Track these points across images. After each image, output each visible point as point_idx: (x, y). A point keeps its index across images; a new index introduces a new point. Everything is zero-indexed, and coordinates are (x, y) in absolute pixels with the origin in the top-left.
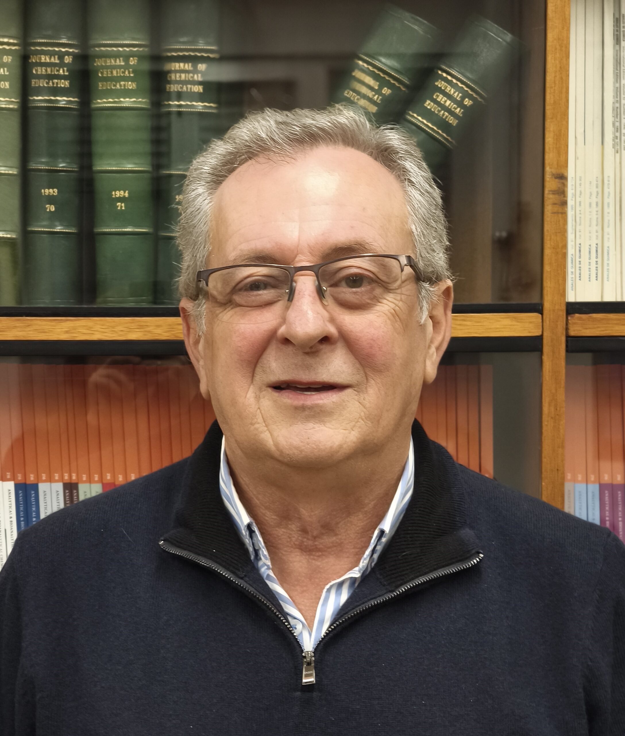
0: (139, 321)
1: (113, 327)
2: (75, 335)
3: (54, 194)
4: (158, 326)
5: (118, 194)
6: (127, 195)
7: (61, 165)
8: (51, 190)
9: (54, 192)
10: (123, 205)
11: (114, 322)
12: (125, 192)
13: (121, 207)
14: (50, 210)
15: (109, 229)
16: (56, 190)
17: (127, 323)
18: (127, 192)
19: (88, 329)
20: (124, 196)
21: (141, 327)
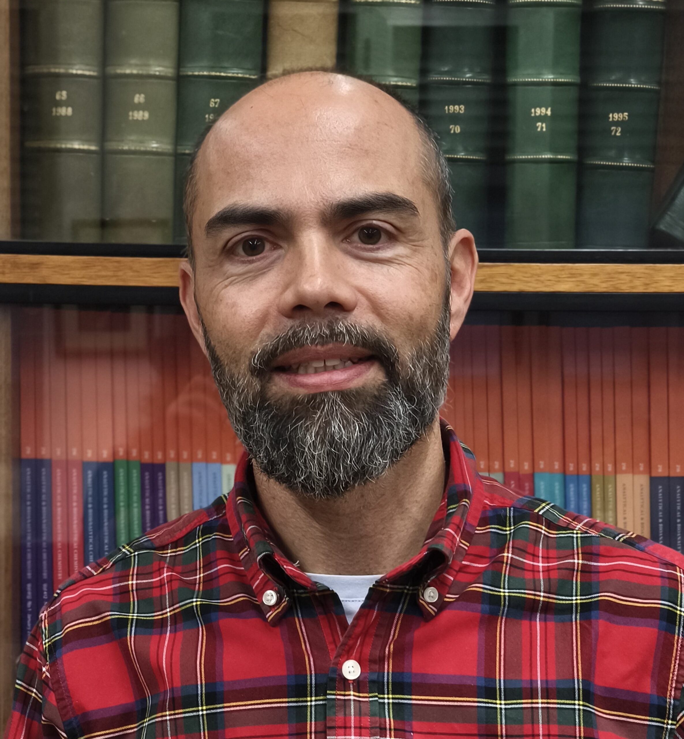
0: (572, 269)
1: (539, 276)
2: (493, 285)
3: (461, 112)
4: (595, 275)
5: (539, 111)
6: (549, 113)
7: (468, 75)
8: (457, 107)
9: (460, 109)
10: (544, 125)
11: (540, 269)
12: (547, 110)
13: (542, 128)
14: (454, 131)
15: (525, 155)
16: (463, 107)
17: (555, 271)
18: (549, 109)
19: (508, 278)
20: (546, 115)
21: (573, 275)
